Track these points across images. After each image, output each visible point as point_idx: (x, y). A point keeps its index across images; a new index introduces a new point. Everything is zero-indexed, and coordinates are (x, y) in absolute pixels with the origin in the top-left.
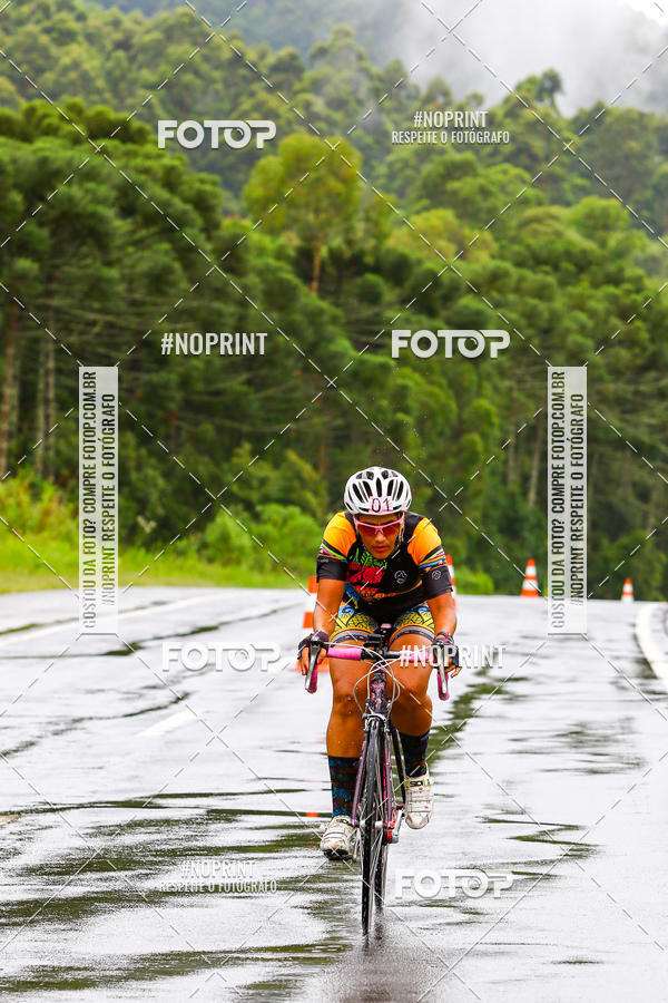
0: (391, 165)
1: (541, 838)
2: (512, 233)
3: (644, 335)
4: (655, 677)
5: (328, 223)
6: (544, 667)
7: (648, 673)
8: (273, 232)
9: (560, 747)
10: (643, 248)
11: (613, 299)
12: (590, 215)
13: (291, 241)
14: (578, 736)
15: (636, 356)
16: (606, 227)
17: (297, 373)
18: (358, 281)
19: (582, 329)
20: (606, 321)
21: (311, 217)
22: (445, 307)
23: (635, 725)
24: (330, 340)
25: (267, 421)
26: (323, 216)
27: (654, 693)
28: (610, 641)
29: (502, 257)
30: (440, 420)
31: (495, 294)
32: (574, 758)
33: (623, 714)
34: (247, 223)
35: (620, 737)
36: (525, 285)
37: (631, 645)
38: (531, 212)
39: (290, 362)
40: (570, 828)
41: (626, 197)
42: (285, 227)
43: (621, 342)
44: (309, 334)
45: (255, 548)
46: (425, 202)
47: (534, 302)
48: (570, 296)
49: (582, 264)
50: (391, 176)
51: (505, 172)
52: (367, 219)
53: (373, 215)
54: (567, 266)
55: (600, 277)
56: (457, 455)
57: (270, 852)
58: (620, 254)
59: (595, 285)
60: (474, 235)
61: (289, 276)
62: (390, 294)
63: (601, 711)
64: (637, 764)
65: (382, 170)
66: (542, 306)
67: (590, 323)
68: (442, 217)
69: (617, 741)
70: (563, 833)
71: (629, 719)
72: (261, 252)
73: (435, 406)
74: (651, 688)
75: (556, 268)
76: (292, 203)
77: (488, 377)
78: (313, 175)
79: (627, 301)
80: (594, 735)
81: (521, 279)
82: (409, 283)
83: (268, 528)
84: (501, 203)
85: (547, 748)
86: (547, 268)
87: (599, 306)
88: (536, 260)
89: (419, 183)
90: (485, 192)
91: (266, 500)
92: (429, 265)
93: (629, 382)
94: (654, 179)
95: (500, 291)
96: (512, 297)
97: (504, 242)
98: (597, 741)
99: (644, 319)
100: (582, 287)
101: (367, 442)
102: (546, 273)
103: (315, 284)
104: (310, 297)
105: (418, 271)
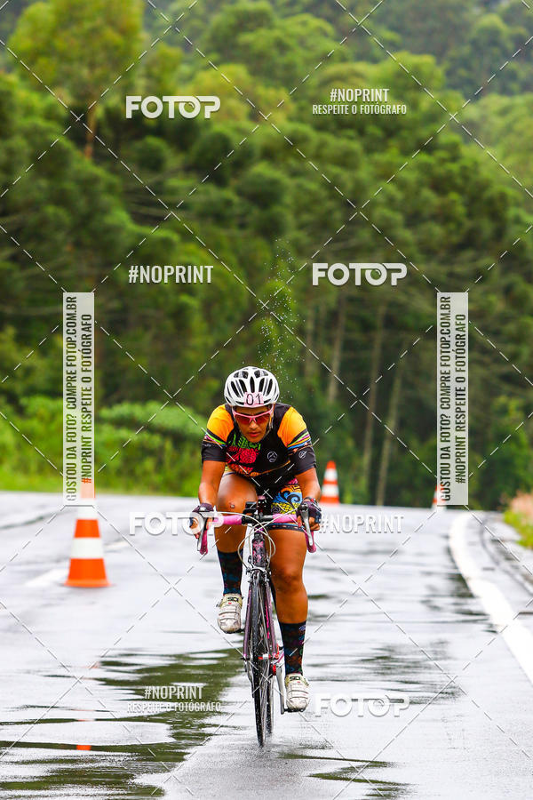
0: (176, 14)
1: (344, 776)
2: (311, 93)
3: (460, 210)
4: (471, 596)
5: (105, 80)
6: (346, 585)
7: (463, 591)
8: (41, 89)
9: (365, 674)
10: (460, 110)
11: (425, 168)
12: (400, 74)
13: (62, 99)
14: (385, 662)
15: (450, 233)
16: (418, 88)
17: (67, 248)
18: (138, 145)
19: (391, 202)
20: (417, 193)
21: (85, 72)
22: (235, 175)
23: (450, 650)
24: (105, 211)
25: (33, 303)
26: (98, 72)
27: (471, 613)
28: (420, 554)
29: (300, 120)
30: (229, 303)
31: (293, 162)
32: (379, 687)
33: (435, 637)
34: (13, 78)
35: (432, 663)
36: (326, 152)
37: (444, 560)
38: (334, 69)
39: (60, 236)
40: (376, 764)
41: (439, 54)
42: (55, 84)
43: (434, 218)
44: (82, 204)
45: (19, 447)
46: (214, 56)
47: (335, 170)
48: (377, 164)
49: (390, 128)
50: (177, 25)
51: (304, 24)
52: (149, 76)
53: (156, 71)
54: (373, 130)
55: (411, 143)
56: (248, 342)
57: (40, 789)
58: (434, 117)
59: (406, 153)
60: (266, 92)
61: (59, 138)
62: (173, 160)
63: (413, 635)
64: (451, 693)
65: (165, 18)
66: (345, 176)
67: (399, 195)
68: (232, 73)
69: (429, 668)
70: (369, 770)
71: (442, 643)
72: (29, 111)
73: (223, 288)
74: (466, 608)
75: (361, 132)
76: (64, 57)
77: (284, 255)
78: (87, 25)
79: (440, 171)
80: (403, 661)
81: (323, 145)
82: (196, 148)
83: (34, 424)
84: (298, 56)
85: (350, 675)
86: (351, 133)
87: (411, 176)
88: (339, 124)
89: (206, 36)
90: (281, 46)
91: (32, 391)
92: (218, 128)
93: (443, 262)
94: (473, 34)
95: (298, 157)
96: (312, 164)
97: (304, 103)
98: (408, 667)
99: (460, 191)
100: (391, 155)
101: (147, 328)
102: (351, 138)
103: (89, 148)
104: (83, 163)
105: (205, 134)
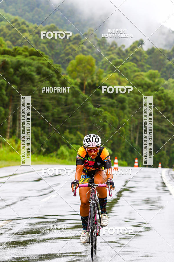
0: (102, 62)
1: (138, 226)
2: (132, 79)
3: (164, 104)
4: (166, 187)
5: (87, 76)
6: (139, 184)
7: (164, 186)
8: (74, 78)
9: (143, 204)
10: (164, 82)
11: (156, 95)
12: (151, 75)
13: (78, 81)
14: (147, 201)
15: (162, 109)
16: (155, 77)
17: (80, 113)
18: (95, 90)
20: (154, 100)
21: (83, 75)
22: (115, 97)
23: (161, 198)
24: (88, 104)
25: (73, 124)
26: (86, 75)
27: (166, 191)
28: (155, 178)
29: (129, 85)
30: (114, 124)
32: (147, 206)
33: (158, 196)
34: (68, 76)
35: (158, 201)
36: (135, 91)
37: (160, 179)
38: (136, 74)
39: (78, 110)
40: (145, 223)
41: (159, 70)
42: (77, 77)
43: (159, 105)
45: (70, 156)
46: (111, 71)
47: (137, 95)
48: (146, 94)
49: (149, 86)
50: (103, 65)
51: (130, 64)
52: (97, 75)
53: (98, 74)
54: (145, 87)
55: (153, 89)
57: (72, 229)
58: (158, 84)
60: (122, 79)
61: (78, 90)
63: (153, 195)
64: (162, 208)
65: (100, 63)
66: (139, 97)
68: (115, 75)
69: (157, 202)
70: (144, 224)
71: (160, 197)
72: (71, 83)
73: (113, 120)
74: (165, 189)
75: (142, 87)
76: (79, 72)
77: (126, 114)
78: (83, 65)
79: (159, 95)
80: (151, 201)
83: (73, 150)
84: (129, 71)
85: (140, 204)
86: (140, 87)
88: (138, 85)
89: (109, 67)
90: (125, 69)
91: (72, 144)
93: (161, 115)
94: (166, 66)
98: (152, 202)
99: (164, 99)
100: (149, 92)
101: (97, 129)
102: (140, 88)
103: (84, 91)
104: (83, 94)
